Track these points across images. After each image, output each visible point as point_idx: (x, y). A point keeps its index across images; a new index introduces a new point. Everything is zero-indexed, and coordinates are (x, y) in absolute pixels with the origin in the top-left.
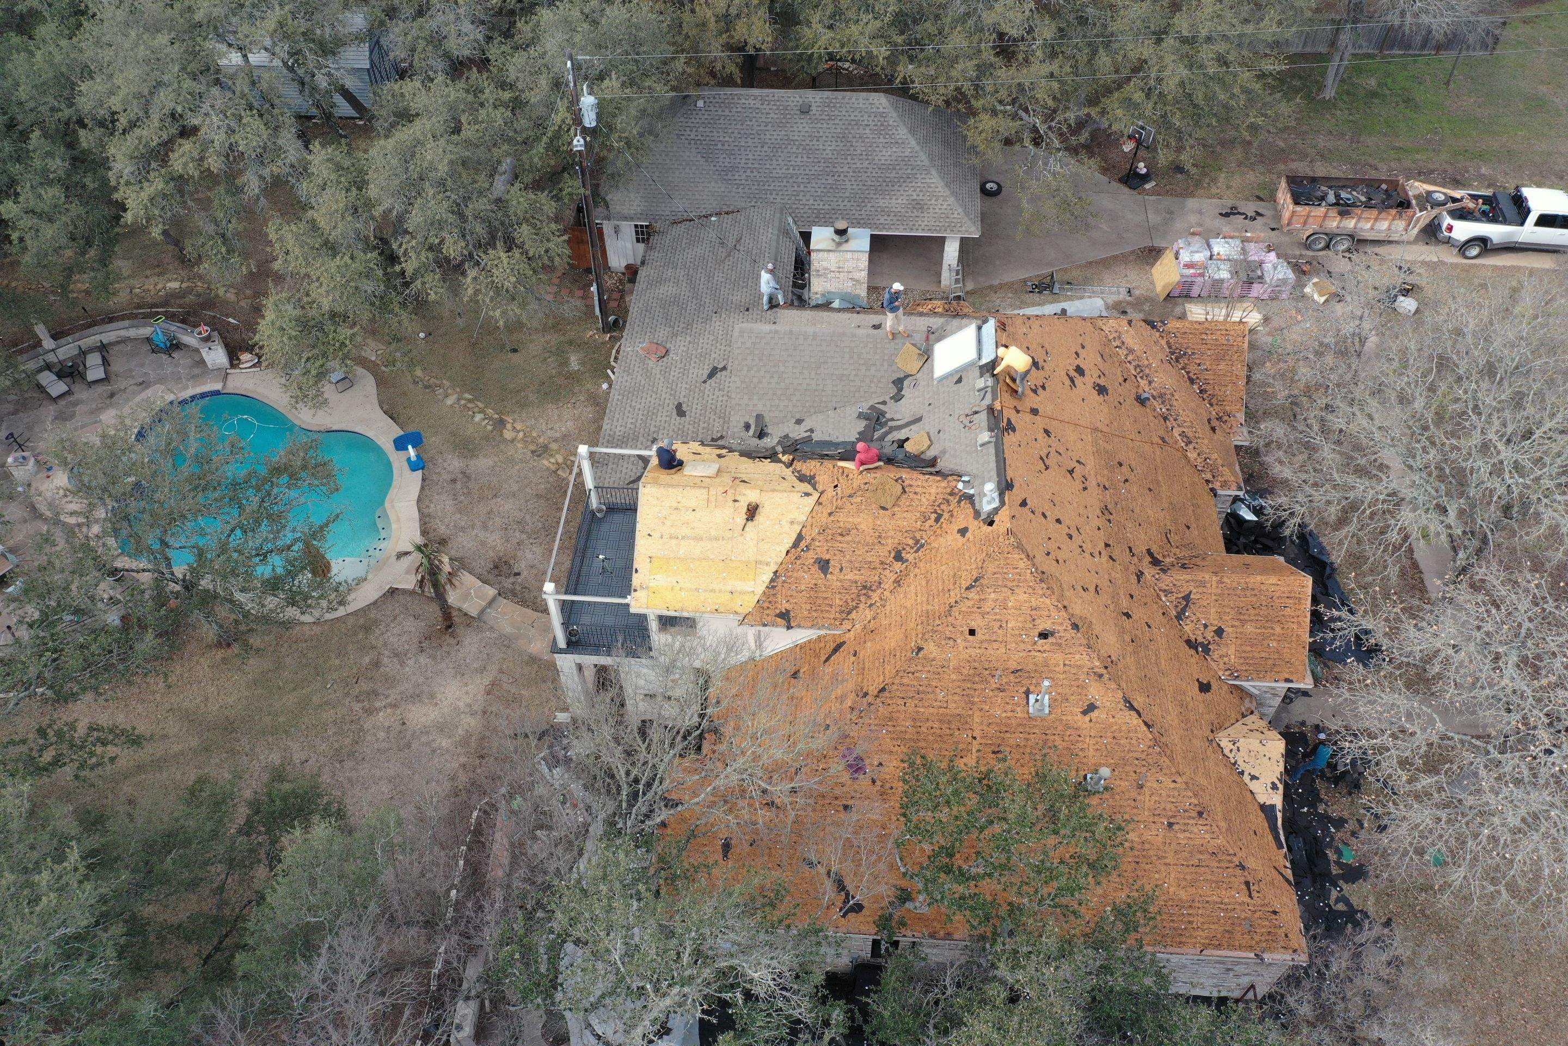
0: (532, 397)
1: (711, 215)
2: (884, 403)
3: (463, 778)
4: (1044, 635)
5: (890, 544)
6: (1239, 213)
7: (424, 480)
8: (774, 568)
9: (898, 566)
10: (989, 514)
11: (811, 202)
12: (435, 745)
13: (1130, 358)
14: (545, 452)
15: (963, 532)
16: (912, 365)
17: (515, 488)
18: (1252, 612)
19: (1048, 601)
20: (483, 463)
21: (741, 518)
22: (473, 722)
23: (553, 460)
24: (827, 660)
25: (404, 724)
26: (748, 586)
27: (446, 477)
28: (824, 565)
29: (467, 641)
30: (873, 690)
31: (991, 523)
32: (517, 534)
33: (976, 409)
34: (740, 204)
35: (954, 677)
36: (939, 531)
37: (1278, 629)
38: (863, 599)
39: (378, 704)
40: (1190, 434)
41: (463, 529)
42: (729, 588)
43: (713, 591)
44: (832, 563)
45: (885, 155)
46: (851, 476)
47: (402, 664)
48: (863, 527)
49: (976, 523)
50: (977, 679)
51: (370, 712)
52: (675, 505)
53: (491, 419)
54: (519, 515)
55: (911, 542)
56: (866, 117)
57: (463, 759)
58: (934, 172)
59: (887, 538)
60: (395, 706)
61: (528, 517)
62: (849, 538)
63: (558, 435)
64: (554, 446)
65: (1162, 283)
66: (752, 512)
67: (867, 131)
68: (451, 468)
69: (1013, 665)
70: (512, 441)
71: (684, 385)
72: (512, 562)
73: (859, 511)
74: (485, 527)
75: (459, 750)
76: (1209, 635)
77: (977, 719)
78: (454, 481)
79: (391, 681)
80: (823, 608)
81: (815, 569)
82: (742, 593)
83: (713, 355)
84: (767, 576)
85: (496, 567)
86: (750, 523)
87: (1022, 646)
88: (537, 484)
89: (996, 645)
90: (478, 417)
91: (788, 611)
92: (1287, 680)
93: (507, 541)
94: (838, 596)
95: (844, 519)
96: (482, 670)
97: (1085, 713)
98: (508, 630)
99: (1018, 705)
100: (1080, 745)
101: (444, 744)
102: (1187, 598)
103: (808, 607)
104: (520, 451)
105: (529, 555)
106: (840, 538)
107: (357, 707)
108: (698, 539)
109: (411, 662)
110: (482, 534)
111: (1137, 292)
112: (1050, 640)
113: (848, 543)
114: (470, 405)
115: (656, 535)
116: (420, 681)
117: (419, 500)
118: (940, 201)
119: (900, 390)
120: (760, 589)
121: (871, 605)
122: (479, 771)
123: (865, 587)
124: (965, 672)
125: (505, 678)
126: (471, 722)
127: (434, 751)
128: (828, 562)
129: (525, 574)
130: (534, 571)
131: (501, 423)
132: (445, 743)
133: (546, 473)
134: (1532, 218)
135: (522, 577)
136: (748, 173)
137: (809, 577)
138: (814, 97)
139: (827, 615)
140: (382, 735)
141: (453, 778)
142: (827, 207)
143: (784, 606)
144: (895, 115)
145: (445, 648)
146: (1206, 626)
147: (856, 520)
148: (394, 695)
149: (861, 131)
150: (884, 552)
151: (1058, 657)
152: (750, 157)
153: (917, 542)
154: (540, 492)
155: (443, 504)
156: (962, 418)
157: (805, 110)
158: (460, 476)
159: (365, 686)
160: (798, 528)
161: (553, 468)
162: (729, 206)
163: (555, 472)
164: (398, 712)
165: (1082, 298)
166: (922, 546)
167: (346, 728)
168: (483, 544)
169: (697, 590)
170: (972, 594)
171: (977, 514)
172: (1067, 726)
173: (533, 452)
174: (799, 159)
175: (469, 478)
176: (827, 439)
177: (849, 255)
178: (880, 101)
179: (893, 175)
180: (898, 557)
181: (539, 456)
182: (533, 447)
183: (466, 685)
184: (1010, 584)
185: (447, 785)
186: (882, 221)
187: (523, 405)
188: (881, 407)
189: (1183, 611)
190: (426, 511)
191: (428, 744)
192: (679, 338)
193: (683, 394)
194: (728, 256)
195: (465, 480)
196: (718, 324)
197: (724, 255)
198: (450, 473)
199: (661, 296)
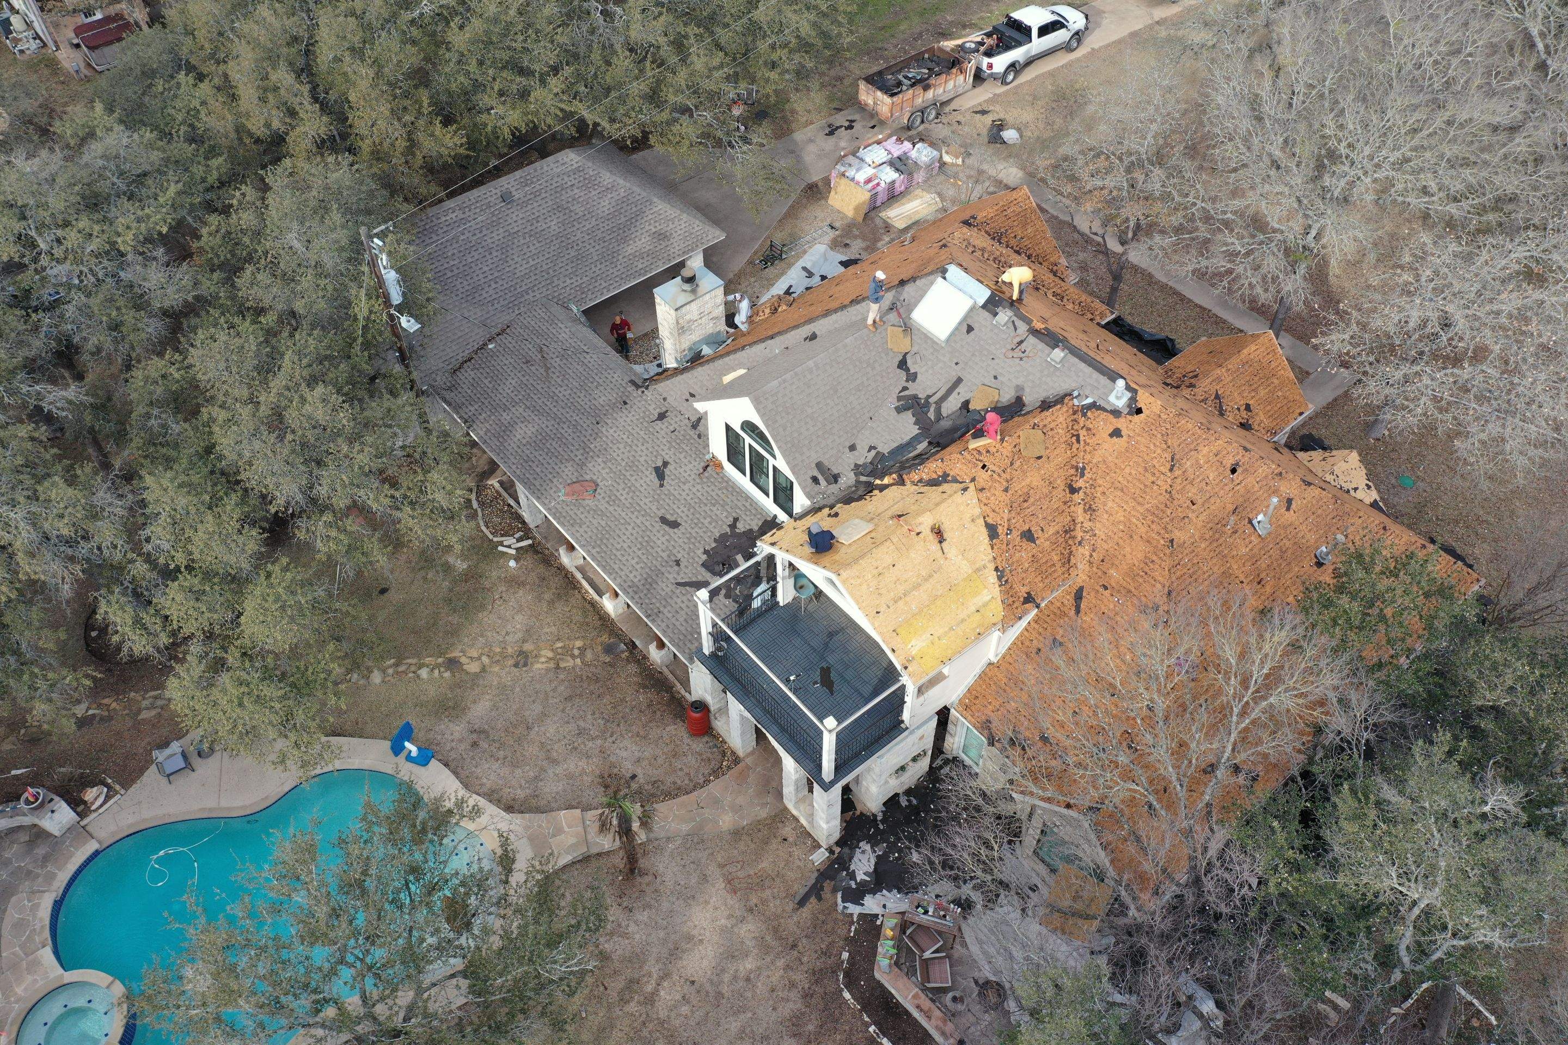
0: (455, 619)
1: (485, 345)
2: (905, 389)
3: (801, 978)
4: (1233, 471)
5: (1060, 483)
6: (838, 128)
7: (446, 765)
8: (991, 566)
9: (1078, 497)
10: (1129, 406)
11: (569, 282)
12: (742, 974)
13: (986, 256)
14: (526, 657)
15: (1116, 433)
16: (903, 344)
17: (538, 708)
18: (1256, 379)
19: (1220, 442)
20: (480, 709)
21: (934, 546)
22: (751, 927)
23: (543, 660)
24: (1078, 611)
25: (693, 982)
26: (985, 596)
27: (462, 747)
28: (1028, 536)
29: (661, 868)
30: (1161, 600)
31: (1139, 411)
32: (590, 744)
33: (1018, 339)
34: (505, 319)
35: (1203, 546)
36: (1088, 448)
37: (1276, 381)
38: (1070, 542)
39: (649, 988)
40: (1059, 291)
42: (973, 609)
43: (963, 620)
44: (1033, 529)
45: (605, 205)
46: (993, 450)
47: (625, 935)
48: (1035, 484)
49: (1122, 420)
50: (1217, 536)
51: (650, 1000)
52: (875, 572)
53: (438, 666)
54: (572, 726)
55: (1073, 471)
56: (566, 179)
57: (780, 963)
58: (655, 200)
59: (1055, 480)
60: (666, 976)
61: (582, 724)
62: (1032, 500)
63: (520, 635)
64: (528, 647)
65: (851, 207)
66: (939, 533)
67: (576, 191)
68: (457, 735)
69: (1231, 507)
70: (484, 669)
71: (647, 501)
72: (615, 771)
73: (1024, 472)
74: (555, 762)
75: (768, 959)
76: (1244, 414)
77: (1235, 567)
78: (475, 744)
79: (636, 958)
80: (1050, 571)
81: (1025, 544)
82: (985, 605)
83: (642, 460)
84: (992, 578)
85: (606, 787)
86: (944, 544)
87: (1227, 488)
88: (554, 690)
89: (1212, 501)
90: (424, 673)
91: (1028, 593)
92: (1301, 414)
93: (588, 757)
94: (1053, 554)
95: (1018, 487)
96: (704, 878)
97: (1288, 509)
98: (685, 828)
99: (1250, 535)
100: (1300, 535)
101: (749, 966)
102: (1217, 397)
103: (1039, 578)
104: (502, 674)
105: (624, 754)
106: (1026, 505)
107: (632, 1007)
108: (917, 587)
109: (632, 928)
110: (559, 770)
111: (837, 225)
112: (1239, 470)
113: (1033, 504)
114: (401, 669)
115: (882, 609)
116: (662, 934)
117: (466, 786)
118: (676, 222)
119: (907, 370)
120: (996, 591)
121: (1080, 543)
122: (805, 959)
123: (1066, 532)
124: (1207, 537)
125: (732, 869)
126: (749, 930)
127: (748, 979)
128: (1029, 531)
129: (639, 772)
130: (645, 763)
131: (453, 664)
132: (749, 964)
133: (551, 675)
134: (1035, 33)
135: (640, 776)
136: (494, 286)
137: (1025, 552)
138: (507, 182)
139: (1056, 575)
140: (685, 1010)
141: (793, 985)
142: (585, 279)
143: (1022, 591)
144: (590, 164)
145: (649, 890)
146: (1238, 409)
147: (1028, 481)
148: (653, 968)
149: (571, 193)
150: (1061, 493)
151: (1251, 480)
152: (486, 269)
153: (1077, 468)
154: (566, 694)
155: (492, 772)
156: (1010, 354)
157: (506, 198)
158: (475, 736)
159: (616, 985)
160: (981, 521)
161: (552, 665)
162: (495, 326)
163: (558, 667)
164: (676, 977)
165: (805, 252)
166: (1084, 468)
167: (645, 1033)
168: (570, 776)
169: (951, 629)
170: (1177, 472)
171: (1116, 413)
172: (1285, 528)
173: (516, 665)
174: (532, 248)
175: (484, 732)
176: (895, 445)
177: (708, 296)
178: (570, 158)
179: (623, 219)
180: (1073, 490)
181: (525, 665)
182: (510, 662)
183: (707, 902)
184: (1192, 447)
185: (794, 995)
186: (640, 266)
187: (454, 632)
188: (906, 393)
189: (1221, 407)
190: (485, 789)
191: (735, 978)
192: (590, 465)
193: (654, 508)
194: (547, 369)
195: (482, 736)
196: (611, 431)
197: (542, 371)
198: (460, 741)
199: (524, 441)
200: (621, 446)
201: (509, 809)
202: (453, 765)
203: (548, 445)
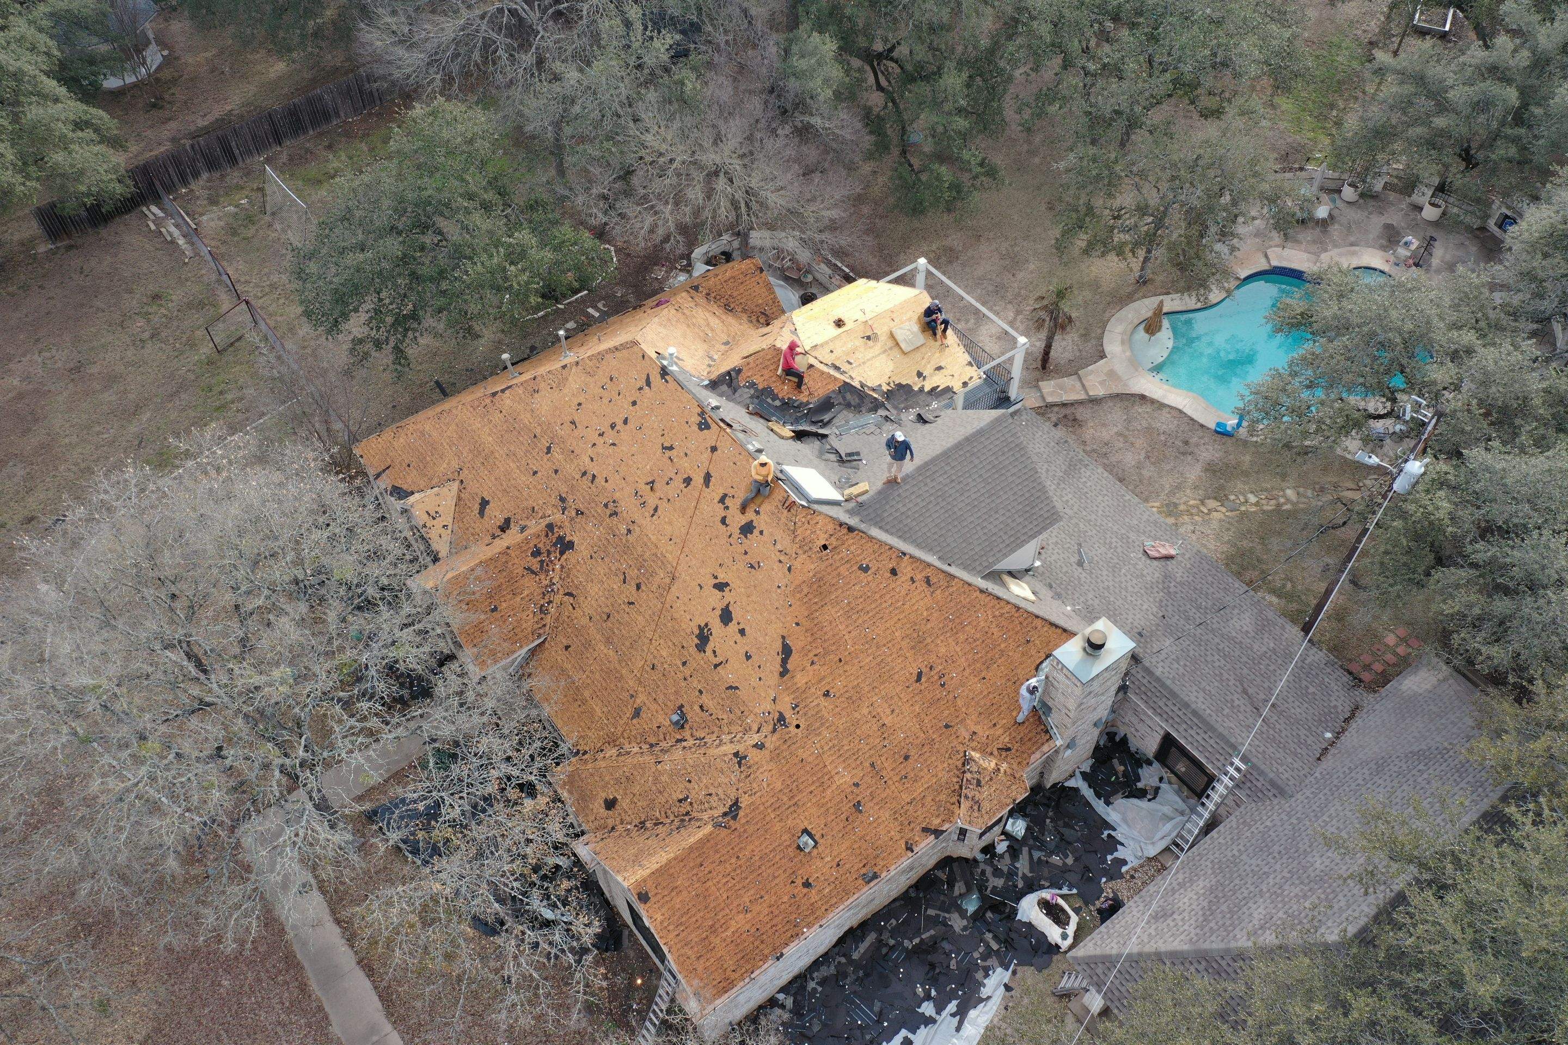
0: (1247, 545)
1: (1336, 736)
7: (1202, 426)
11: (1268, 823)
17: (1146, 473)
20: (1194, 473)
27: (1194, 440)
32: (1095, 447)
41: (1128, 421)
53: (1244, 505)
60: (1011, 322)
61: (1106, 461)
64: (1170, 520)
66: (840, 324)
68: (1202, 449)
70: (1203, 503)
72: (1070, 429)
74: (1119, 434)
78: (1186, 443)
79: (1032, 328)
85: (1075, 420)
88: (1136, 486)
90: (1253, 499)
93: (1094, 438)
104: (1185, 498)
107: (1030, 309)
109: (1038, 344)
110: (1115, 429)
114: (1273, 502)
117: (1180, 411)
131: (1232, 508)
155: (1164, 422)
158: (1189, 450)
162: (1334, 755)
168: (1104, 425)
173: (1175, 504)
175: (1184, 454)
178: (1336, 933)
181: (1167, 505)
182: (1182, 507)
187: (1242, 533)
190: (1166, 410)
192: (1157, 575)
193: (1081, 525)
194: (1245, 692)
195: (1182, 450)
196: (1145, 607)
197: (1250, 691)
198: (1197, 445)
199: (1236, 611)
200: (1130, 589)
201: (1143, 397)
202: (1197, 427)
203: (1210, 603)
